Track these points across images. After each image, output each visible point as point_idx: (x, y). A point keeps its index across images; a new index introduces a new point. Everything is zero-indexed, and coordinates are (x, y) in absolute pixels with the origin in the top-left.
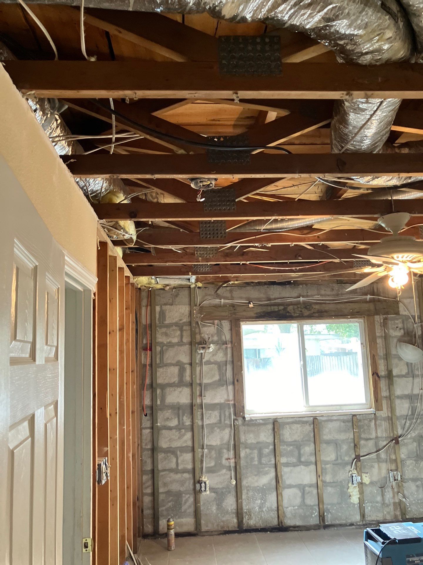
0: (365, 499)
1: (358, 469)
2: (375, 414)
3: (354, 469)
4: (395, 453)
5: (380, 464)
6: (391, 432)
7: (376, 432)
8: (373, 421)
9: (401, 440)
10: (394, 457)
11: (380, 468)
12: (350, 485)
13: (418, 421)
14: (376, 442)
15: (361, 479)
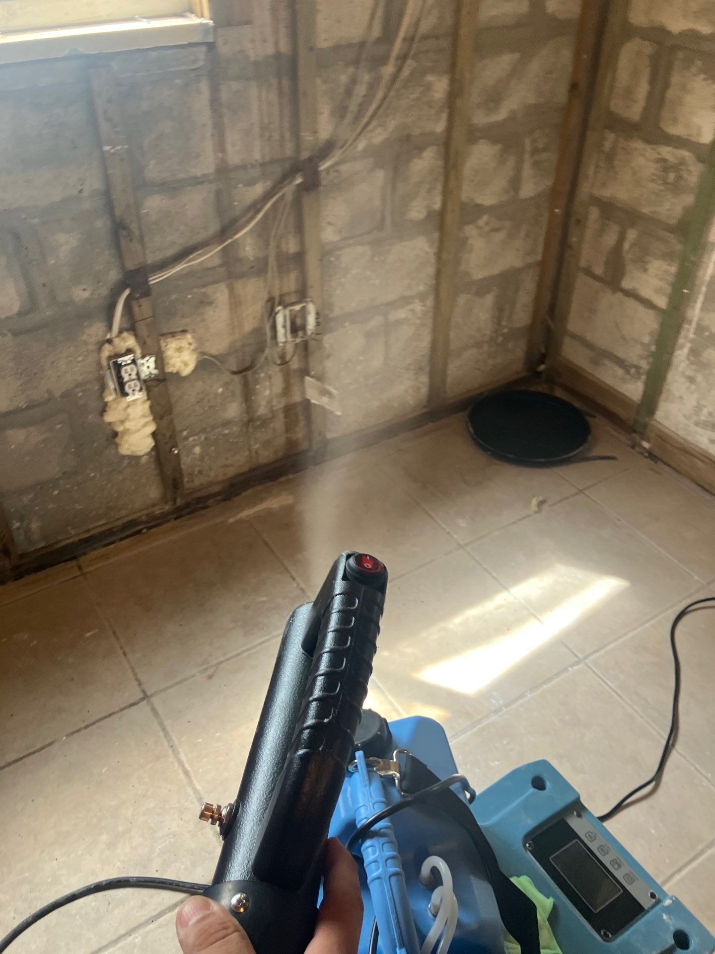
0: (178, 428)
1: (142, 329)
2: (211, 46)
3: (120, 332)
4: (300, 229)
5: (239, 285)
6: (287, 134)
7: (221, 146)
8: (204, 86)
9: (328, 170)
10: (292, 246)
11: (235, 303)
12: (110, 398)
13: (405, 73)
14: (218, 194)
15: (160, 363)
